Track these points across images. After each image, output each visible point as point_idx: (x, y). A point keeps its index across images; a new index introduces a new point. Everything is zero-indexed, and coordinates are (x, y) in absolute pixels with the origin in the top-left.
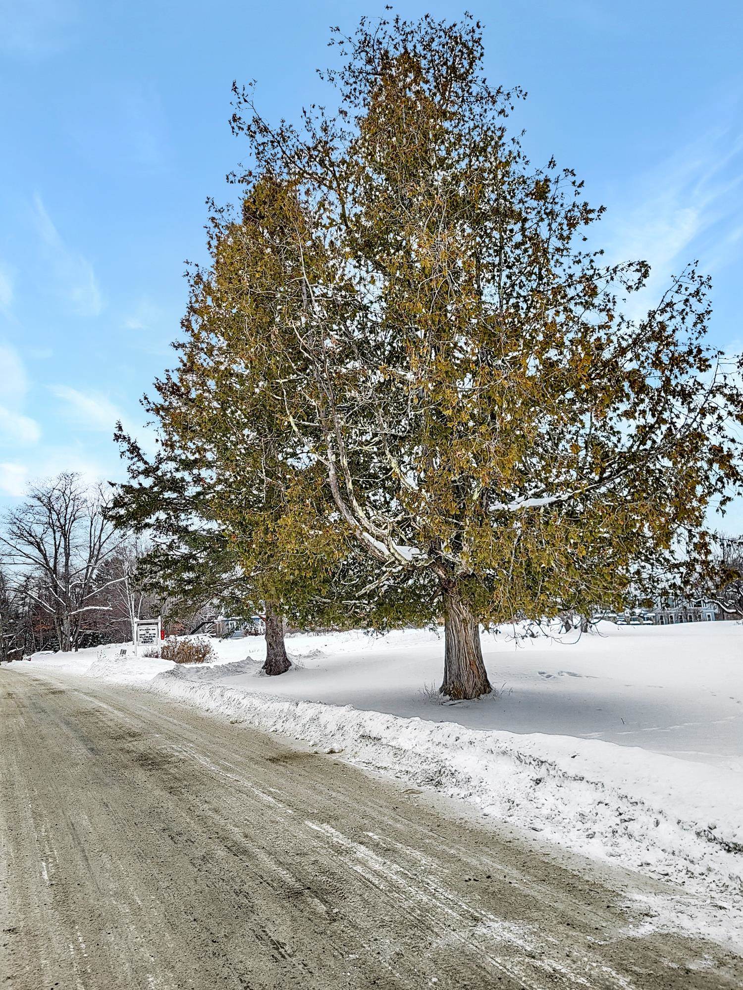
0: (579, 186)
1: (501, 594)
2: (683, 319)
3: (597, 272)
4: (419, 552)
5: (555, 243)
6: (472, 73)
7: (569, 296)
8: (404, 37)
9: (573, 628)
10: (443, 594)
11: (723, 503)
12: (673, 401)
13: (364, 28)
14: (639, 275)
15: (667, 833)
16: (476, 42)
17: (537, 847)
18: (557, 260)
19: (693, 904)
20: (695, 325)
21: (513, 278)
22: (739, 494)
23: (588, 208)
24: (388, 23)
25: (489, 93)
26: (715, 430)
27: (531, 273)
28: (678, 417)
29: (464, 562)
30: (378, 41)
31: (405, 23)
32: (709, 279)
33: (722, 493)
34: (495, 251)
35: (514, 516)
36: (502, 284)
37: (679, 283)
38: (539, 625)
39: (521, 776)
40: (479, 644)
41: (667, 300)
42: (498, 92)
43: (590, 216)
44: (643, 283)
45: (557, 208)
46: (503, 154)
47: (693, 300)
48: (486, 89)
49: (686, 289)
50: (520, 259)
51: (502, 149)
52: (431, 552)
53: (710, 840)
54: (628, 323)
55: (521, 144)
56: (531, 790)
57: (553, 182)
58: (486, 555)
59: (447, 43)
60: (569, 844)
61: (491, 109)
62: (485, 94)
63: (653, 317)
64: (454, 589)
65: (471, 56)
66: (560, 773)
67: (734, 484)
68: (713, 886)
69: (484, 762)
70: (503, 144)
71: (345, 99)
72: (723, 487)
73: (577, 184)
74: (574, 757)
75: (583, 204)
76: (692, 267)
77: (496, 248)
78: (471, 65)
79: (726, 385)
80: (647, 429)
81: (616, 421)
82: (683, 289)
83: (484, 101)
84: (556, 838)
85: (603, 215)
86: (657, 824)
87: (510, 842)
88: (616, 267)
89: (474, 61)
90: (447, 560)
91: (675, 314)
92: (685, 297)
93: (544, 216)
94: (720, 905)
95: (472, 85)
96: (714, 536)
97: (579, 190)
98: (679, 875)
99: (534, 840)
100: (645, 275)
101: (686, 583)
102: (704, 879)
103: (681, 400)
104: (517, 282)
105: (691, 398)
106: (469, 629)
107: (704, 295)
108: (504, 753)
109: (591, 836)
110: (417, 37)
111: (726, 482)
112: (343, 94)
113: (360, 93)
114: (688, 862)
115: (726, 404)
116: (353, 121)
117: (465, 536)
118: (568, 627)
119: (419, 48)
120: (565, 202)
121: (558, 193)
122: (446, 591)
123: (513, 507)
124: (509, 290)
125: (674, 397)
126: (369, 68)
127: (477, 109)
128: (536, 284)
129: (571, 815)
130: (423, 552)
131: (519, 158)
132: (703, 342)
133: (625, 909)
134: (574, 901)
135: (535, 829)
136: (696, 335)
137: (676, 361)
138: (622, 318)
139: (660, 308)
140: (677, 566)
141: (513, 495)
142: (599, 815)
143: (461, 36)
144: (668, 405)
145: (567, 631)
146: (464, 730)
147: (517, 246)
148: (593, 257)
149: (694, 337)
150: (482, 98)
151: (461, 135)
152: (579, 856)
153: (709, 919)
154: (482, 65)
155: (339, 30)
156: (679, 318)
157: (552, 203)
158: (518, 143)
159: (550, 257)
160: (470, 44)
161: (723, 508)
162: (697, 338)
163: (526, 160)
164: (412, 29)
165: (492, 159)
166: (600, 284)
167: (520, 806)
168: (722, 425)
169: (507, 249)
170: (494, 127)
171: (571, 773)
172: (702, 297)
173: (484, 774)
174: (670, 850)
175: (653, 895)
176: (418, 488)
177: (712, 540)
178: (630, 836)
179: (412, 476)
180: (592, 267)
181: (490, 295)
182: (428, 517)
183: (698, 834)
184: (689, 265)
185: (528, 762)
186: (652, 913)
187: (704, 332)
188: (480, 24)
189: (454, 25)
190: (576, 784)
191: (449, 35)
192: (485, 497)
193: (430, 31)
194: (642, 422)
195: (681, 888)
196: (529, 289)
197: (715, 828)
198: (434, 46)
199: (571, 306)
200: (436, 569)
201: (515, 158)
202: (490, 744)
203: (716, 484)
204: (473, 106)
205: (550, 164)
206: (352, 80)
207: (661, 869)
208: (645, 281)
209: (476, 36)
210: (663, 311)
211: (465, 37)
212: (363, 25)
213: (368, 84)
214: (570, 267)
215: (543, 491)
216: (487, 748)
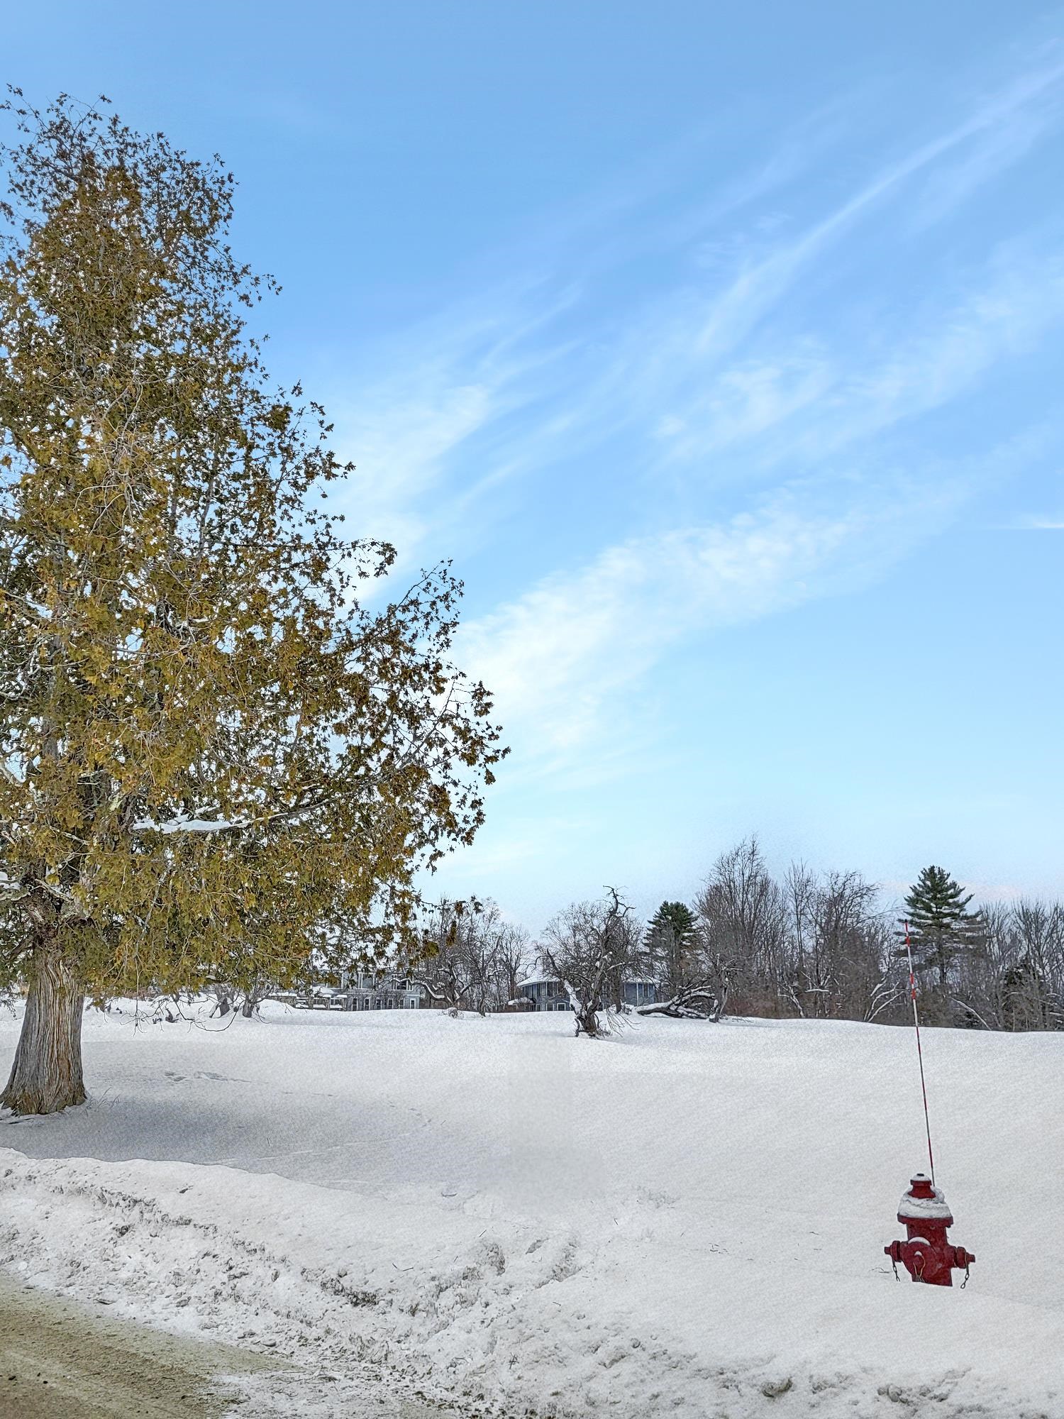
0: (327, 429)
1: (127, 953)
2: (427, 623)
3: (332, 541)
4: (6, 879)
5: (286, 489)
6: (212, 233)
7: (293, 562)
8: (122, 147)
9: (232, 1010)
10: (34, 947)
11: (433, 858)
12: (399, 722)
13: (62, 109)
14: (382, 558)
15: (286, 1288)
16: (224, 198)
17: (100, 1327)
18: (286, 511)
19: (296, 1379)
20: (438, 635)
21: (224, 516)
22: (452, 849)
23: (334, 460)
24: (101, 119)
25: (232, 267)
26: (441, 766)
27: (249, 518)
28: (401, 742)
29: (77, 901)
30: (80, 135)
31: (126, 129)
32: (462, 585)
33: (434, 846)
34: (204, 474)
35: (168, 841)
36: (207, 521)
37: (428, 580)
38: (176, 1001)
39: (99, 1225)
40: (79, 1026)
41: (412, 597)
42: (245, 271)
43: (334, 471)
44: (385, 569)
45: (296, 447)
46: (235, 354)
47: (440, 605)
48: (229, 260)
49: (435, 589)
50: (237, 494)
51: (235, 347)
52: (26, 880)
53: (337, 1292)
54: (363, 613)
55: (261, 350)
56: (111, 1245)
57: (295, 412)
58: (113, 892)
59: (183, 182)
60: (150, 1317)
61: (230, 289)
62: (225, 266)
63: (393, 613)
64: (54, 940)
65: (214, 212)
66: (158, 1216)
67: (448, 836)
68: (328, 1353)
69: (45, 1208)
70: (238, 342)
71: (14, 190)
72: (437, 838)
73: (325, 425)
74: (183, 1192)
75: (327, 453)
76: (445, 566)
77: (205, 470)
78: (212, 222)
79: (458, 716)
80: (362, 752)
81: (330, 733)
82: (431, 589)
83: (223, 275)
84: (133, 1310)
85: (351, 473)
86: (276, 1276)
87: (59, 1323)
88: (356, 542)
89: (217, 220)
90: (51, 895)
91: (419, 615)
92: (433, 599)
93: (278, 451)
94: (330, 1375)
95: (211, 248)
96: (417, 897)
97: (326, 433)
98: (290, 1343)
99: (99, 1317)
100: (390, 561)
101: (380, 954)
102: (319, 1345)
103: (407, 723)
104: (229, 524)
105: (419, 722)
106: (67, 1003)
107: (453, 601)
108: (80, 1191)
109: (182, 1304)
110: (141, 155)
111: (440, 832)
112: (12, 181)
113: (40, 192)
114: (304, 1324)
115: (456, 738)
116: (20, 223)
117: (87, 862)
118: (224, 1008)
119: (142, 170)
120: (306, 441)
121: (300, 428)
122: (41, 942)
123: (169, 828)
124: (216, 531)
125: (400, 718)
126: (60, 164)
127: (211, 281)
128: (254, 533)
129: (162, 1278)
130: (14, 878)
131: (256, 367)
132: (445, 657)
133: (205, 1398)
134: (136, 1396)
135: (103, 1302)
136: (438, 647)
137: (408, 674)
138: (356, 604)
139: (403, 604)
140: (372, 931)
141: (174, 809)
142: (202, 1273)
143: (204, 180)
144: (393, 726)
145: (223, 1014)
146: (23, 1159)
147: (236, 477)
148: (330, 521)
149: (435, 649)
150: (220, 270)
151: (184, 306)
152: (159, 1333)
153: (311, 1396)
154: (226, 228)
155: (21, 94)
156: (422, 622)
157: (290, 437)
158: (257, 348)
159: (277, 504)
160: (216, 196)
161: (434, 863)
162: (438, 651)
163: (264, 372)
164: (137, 141)
165: (220, 355)
166: (334, 556)
167: (87, 1270)
168: (449, 761)
169: (221, 477)
170: (229, 316)
171: (174, 1216)
172: (451, 603)
173: (41, 1225)
174: (284, 1311)
175: (248, 1373)
176: (24, 780)
177: (414, 903)
178: (238, 1298)
179: (19, 759)
180: (328, 534)
181: (187, 528)
182: (31, 828)
183: (324, 1285)
184: (443, 562)
185: (114, 1202)
186: (241, 1398)
187: (448, 646)
188: (232, 177)
189: (198, 164)
190: (177, 1231)
191: (188, 173)
192: (129, 808)
193: (161, 155)
194: (356, 741)
195: (288, 1361)
196: (243, 537)
197: (346, 1274)
198: (164, 176)
199: (295, 574)
200: (31, 907)
201: (250, 365)
202: (61, 1179)
203: (430, 833)
204: (205, 275)
205: (295, 390)
206: (29, 168)
207: (268, 1339)
208: (387, 568)
209: (226, 190)
210: (405, 609)
211: (209, 185)
212: (61, 104)
213: (54, 184)
214: (301, 525)
215: (217, 812)
216: (54, 1185)
